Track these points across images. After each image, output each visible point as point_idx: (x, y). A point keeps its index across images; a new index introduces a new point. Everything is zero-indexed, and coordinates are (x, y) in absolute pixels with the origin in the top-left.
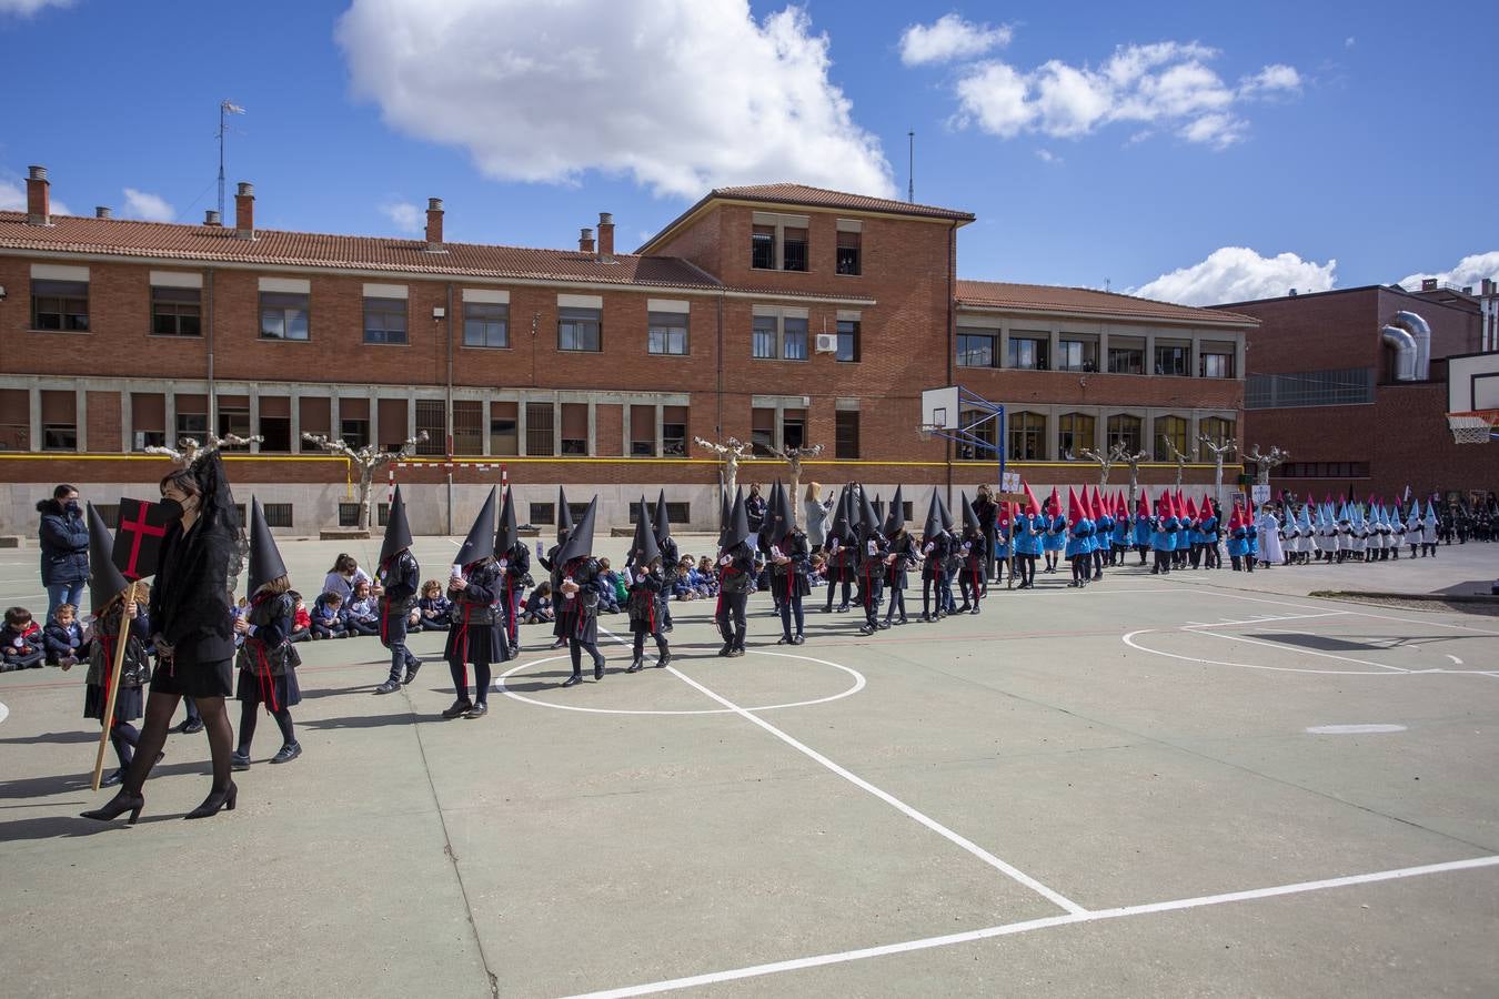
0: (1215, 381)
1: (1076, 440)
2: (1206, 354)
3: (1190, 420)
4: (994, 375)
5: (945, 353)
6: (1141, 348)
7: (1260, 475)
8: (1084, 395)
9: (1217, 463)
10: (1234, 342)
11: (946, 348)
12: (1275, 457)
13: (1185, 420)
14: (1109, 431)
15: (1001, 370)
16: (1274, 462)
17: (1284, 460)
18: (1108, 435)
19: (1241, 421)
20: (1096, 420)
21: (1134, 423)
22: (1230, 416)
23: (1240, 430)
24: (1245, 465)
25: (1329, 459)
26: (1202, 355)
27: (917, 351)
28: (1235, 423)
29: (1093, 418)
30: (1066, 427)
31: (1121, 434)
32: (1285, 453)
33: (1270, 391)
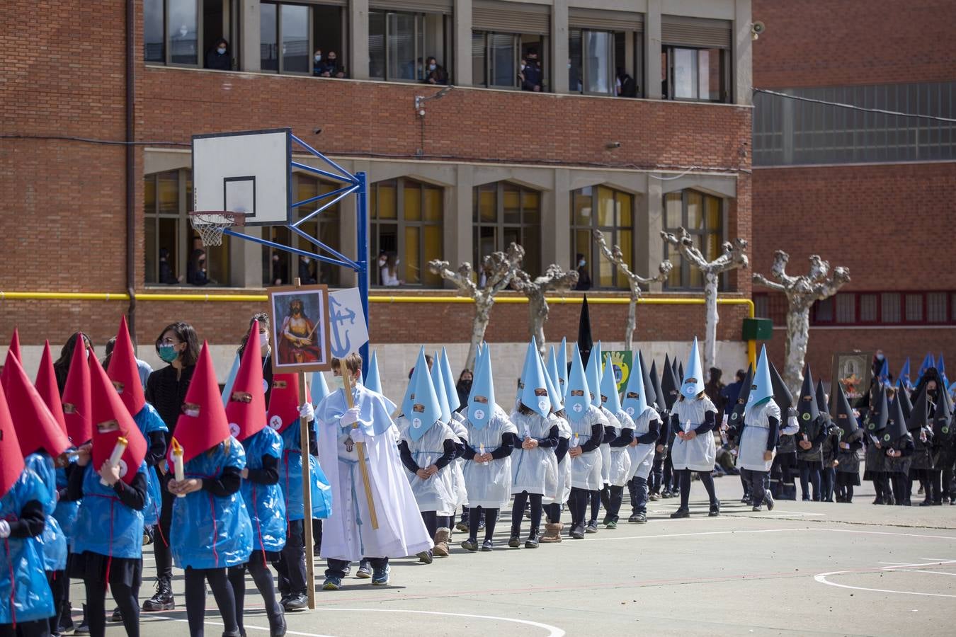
0: (693, 108)
1: (406, 240)
2: (673, 47)
3: (644, 196)
4: (227, 86)
5: (119, 33)
6: (542, 31)
7: (792, 319)
8: (422, 137)
9: (707, 294)
10: (730, 22)
11: (119, 22)
12: (821, 278)
13: (632, 196)
14: (475, 219)
15: (244, 75)
16: (819, 291)
17: (841, 285)
18: (475, 229)
19: (745, 199)
20: (448, 195)
21: (527, 201)
22: (723, 188)
23: (745, 218)
24: (755, 296)
25: (904, 283)
26: (665, 48)
27: (55, 25)
28: (733, 202)
29: (440, 190)
30: (385, 209)
31: (500, 225)
32: (841, 270)
33: (780, 128)
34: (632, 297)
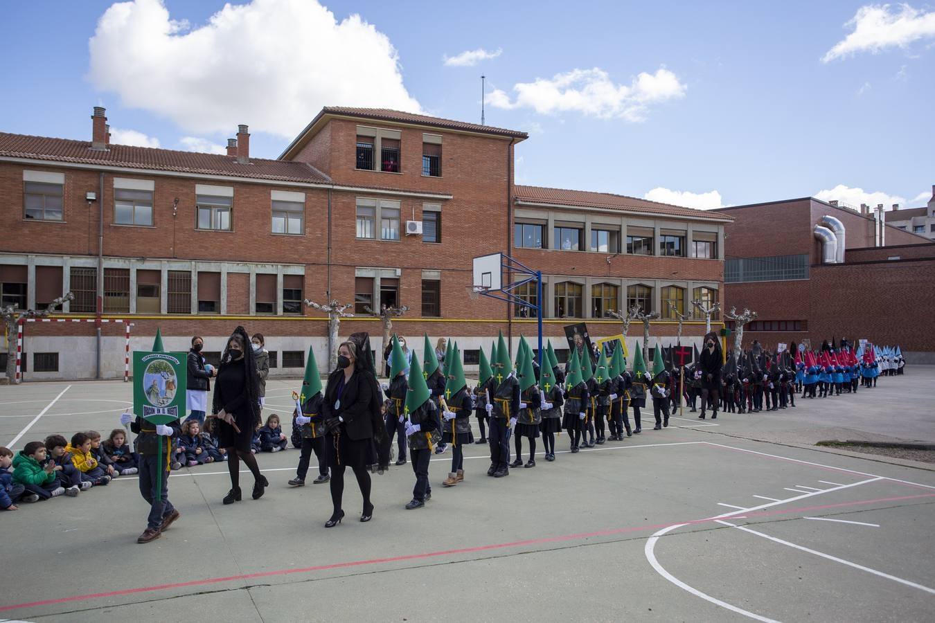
0: (704, 261)
1: (604, 303)
3: (687, 289)
4: (543, 254)
5: (506, 237)
6: (651, 235)
7: (737, 329)
8: (610, 270)
9: (707, 321)
10: (716, 233)
11: (506, 234)
12: (747, 316)
13: (682, 289)
14: (628, 296)
15: (548, 250)
16: (746, 320)
17: (754, 318)
18: (628, 300)
19: (722, 290)
20: (619, 288)
21: (646, 291)
22: (715, 286)
23: (722, 296)
24: (725, 322)
25: (779, 318)
26: (694, 242)
28: (718, 291)
29: (617, 287)
30: (597, 294)
31: (637, 299)
32: (754, 313)
33: (738, 271)
34: (680, 322)
